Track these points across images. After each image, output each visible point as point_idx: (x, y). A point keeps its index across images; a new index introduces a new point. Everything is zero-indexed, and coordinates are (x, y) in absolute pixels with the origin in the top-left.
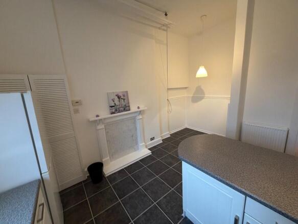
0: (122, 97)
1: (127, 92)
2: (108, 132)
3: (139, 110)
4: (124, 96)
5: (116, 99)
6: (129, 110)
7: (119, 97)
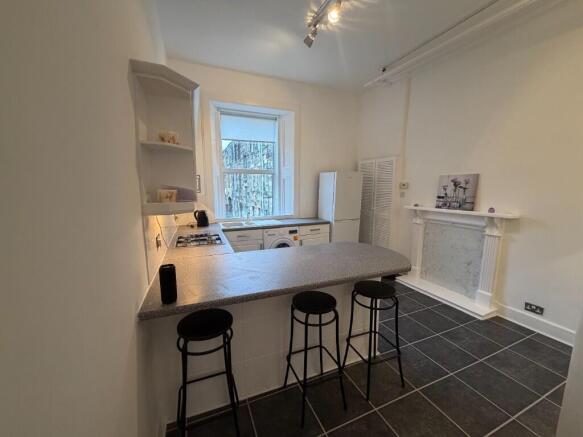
0: (463, 185)
1: (477, 177)
2: (428, 234)
3: (491, 215)
4: (467, 183)
5: (451, 186)
6: (472, 210)
7: (456, 184)
